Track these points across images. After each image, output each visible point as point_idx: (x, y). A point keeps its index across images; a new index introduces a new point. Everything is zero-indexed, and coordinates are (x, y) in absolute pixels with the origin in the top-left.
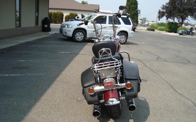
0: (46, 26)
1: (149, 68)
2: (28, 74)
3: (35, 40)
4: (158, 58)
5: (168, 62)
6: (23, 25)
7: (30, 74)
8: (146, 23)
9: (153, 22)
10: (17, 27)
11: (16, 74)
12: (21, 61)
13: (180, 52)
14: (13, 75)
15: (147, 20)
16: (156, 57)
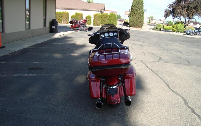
0: (54, 27)
1: (150, 69)
2: (44, 74)
3: (45, 42)
4: (160, 59)
5: (168, 62)
6: (32, 28)
7: (46, 74)
8: (153, 22)
9: (160, 20)
10: (27, 29)
11: (33, 74)
12: (35, 62)
13: (182, 54)
14: (32, 75)
15: (154, 19)
16: (158, 58)
